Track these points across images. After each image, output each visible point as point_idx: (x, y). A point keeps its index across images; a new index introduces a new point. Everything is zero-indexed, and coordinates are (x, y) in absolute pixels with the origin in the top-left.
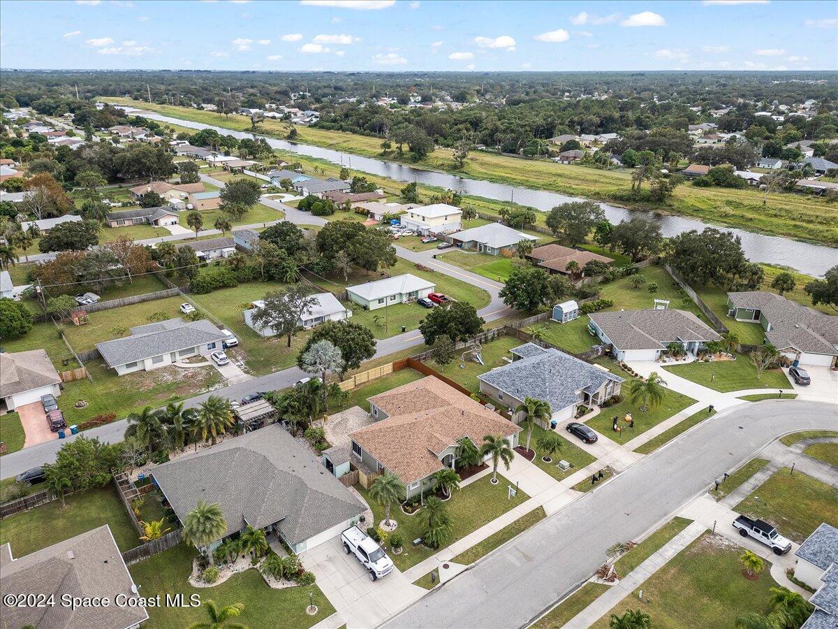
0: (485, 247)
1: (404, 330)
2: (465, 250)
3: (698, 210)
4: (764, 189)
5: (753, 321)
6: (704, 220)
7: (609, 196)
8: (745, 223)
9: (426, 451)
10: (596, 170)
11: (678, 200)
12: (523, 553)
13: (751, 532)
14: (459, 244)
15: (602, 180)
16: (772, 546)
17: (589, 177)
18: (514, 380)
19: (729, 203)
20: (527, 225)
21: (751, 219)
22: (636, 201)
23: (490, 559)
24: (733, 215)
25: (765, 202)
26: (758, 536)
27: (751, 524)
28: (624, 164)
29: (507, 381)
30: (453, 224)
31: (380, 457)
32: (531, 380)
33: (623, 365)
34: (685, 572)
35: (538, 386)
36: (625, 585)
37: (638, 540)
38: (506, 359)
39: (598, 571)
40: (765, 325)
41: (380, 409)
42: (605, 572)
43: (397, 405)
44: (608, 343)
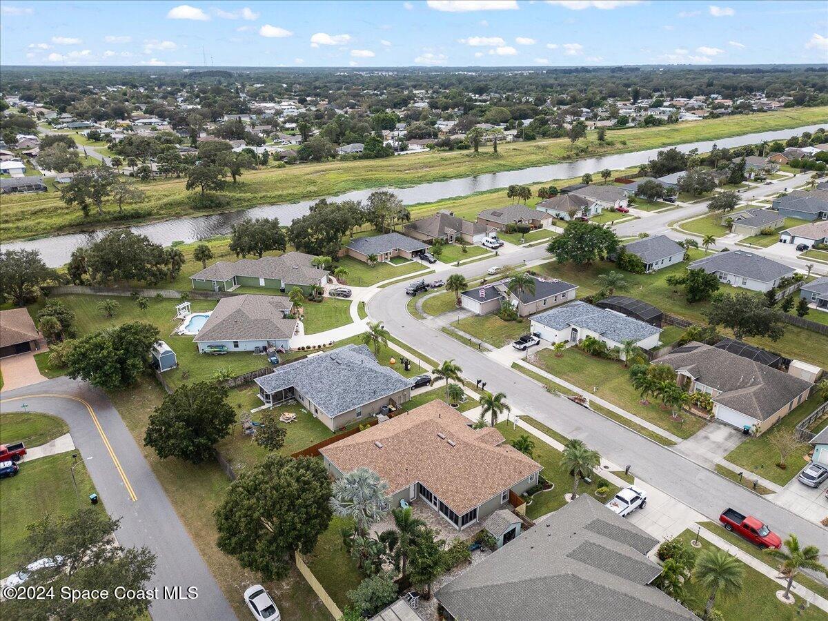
5: (234, 287)
9: (498, 448)
16: (536, 343)
26: (530, 343)
27: (520, 343)
31: (504, 485)
32: (366, 379)
33: (299, 349)
34: (564, 373)
35: (376, 377)
36: (587, 395)
37: (541, 385)
38: (256, 410)
39: (578, 403)
40: (252, 283)
41: (398, 491)
42: (580, 401)
43: (401, 471)
44: (261, 344)
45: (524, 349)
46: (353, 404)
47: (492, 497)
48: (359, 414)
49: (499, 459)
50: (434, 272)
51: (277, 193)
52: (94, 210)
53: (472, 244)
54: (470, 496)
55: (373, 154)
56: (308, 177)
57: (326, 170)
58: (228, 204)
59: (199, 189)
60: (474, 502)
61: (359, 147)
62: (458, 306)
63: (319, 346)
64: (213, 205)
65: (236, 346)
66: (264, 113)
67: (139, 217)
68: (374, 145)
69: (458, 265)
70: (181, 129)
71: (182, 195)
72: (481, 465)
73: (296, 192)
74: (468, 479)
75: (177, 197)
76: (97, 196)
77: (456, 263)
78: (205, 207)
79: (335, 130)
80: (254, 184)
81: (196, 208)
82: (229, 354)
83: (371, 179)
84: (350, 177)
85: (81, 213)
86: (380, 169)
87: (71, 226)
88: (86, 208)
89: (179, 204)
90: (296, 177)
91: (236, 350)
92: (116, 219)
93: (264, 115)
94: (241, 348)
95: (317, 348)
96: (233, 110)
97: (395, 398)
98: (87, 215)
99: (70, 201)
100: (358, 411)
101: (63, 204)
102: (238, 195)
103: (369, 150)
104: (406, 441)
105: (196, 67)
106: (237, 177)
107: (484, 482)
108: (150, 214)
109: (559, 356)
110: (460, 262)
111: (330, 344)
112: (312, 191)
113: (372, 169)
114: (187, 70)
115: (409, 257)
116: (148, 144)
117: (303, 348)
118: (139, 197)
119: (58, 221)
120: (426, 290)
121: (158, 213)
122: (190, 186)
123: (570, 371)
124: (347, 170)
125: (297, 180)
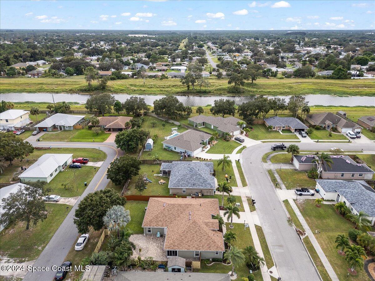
0: (64, 127)
1: (86, 185)
2: (51, 132)
3: (122, 90)
4: (136, 78)
5: (203, 127)
6: (129, 94)
7: (78, 90)
8: (143, 93)
9: (211, 231)
10: (56, 79)
11: (111, 87)
12: (277, 246)
13: (303, 193)
14: (45, 129)
15: (68, 83)
16: (311, 194)
17: (59, 83)
18: (187, 181)
19: (131, 85)
20: (67, 111)
21: (145, 90)
22: (93, 91)
23: (274, 256)
24: (137, 90)
25: (144, 83)
26: (306, 193)
27: (300, 191)
28: (68, 74)
29: (185, 183)
30: (26, 120)
31: (196, 248)
32: (195, 177)
33: (196, 158)
34: (310, 216)
35: (200, 179)
36: (309, 232)
37: (288, 216)
38: (156, 175)
39: (298, 234)
40: (209, 126)
41: (156, 227)
42: (300, 233)
43: (163, 220)
44: (183, 151)
45: (301, 195)
46: (181, 186)
47: (186, 250)
48: (184, 191)
49: (204, 236)
50: (300, 142)
51: (269, 90)
52: (191, 88)
53: (340, 133)
54: (176, 244)
55: (337, 77)
56: (290, 85)
57: (303, 82)
58: (243, 92)
59: (233, 84)
60: (175, 248)
61: (330, 72)
62: (291, 162)
63: (205, 159)
64: (236, 92)
65: (175, 149)
66: (301, 52)
67: (205, 93)
68: (339, 72)
69: (318, 142)
70: (254, 58)
71: (227, 86)
72: (193, 234)
73: (278, 91)
74: (182, 236)
75: (224, 87)
76: (193, 82)
77: (317, 140)
78: (233, 92)
79: (324, 62)
80: (261, 85)
81: (229, 92)
82: (172, 151)
83: (326, 89)
84: (314, 87)
85: (187, 88)
86: (334, 85)
87: (181, 92)
88: (188, 86)
89: (224, 89)
90: (284, 84)
91: (175, 150)
92: (197, 92)
93: (300, 54)
94: (176, 150)
95: (203, 159)
96: (287, 51)
97: (204, 191)
98: (188, 89)
99: (183, 83)
100: (185, 190)
101: (181, 84)
102: (249, 89)
103: (335, 74)
104: (176, 209)
105: (293, 30)
106: (254, 81)
107: (187, 242)
108: (210, 92)
109: (318, 207)
110: (319, 140)
111: (210, 160)
112: (287, 91)
113: (330, 84)
114: (289, 32)
115: (293, 131)
116: (228, 64)
117: (198, 158)
118: (207, 85)
119: (179, 90)
120: (283, 150)
121: (213, 92)
122: (229, 83)
123: (315, 217)
124: (314, 84)
125: (284, 86)
